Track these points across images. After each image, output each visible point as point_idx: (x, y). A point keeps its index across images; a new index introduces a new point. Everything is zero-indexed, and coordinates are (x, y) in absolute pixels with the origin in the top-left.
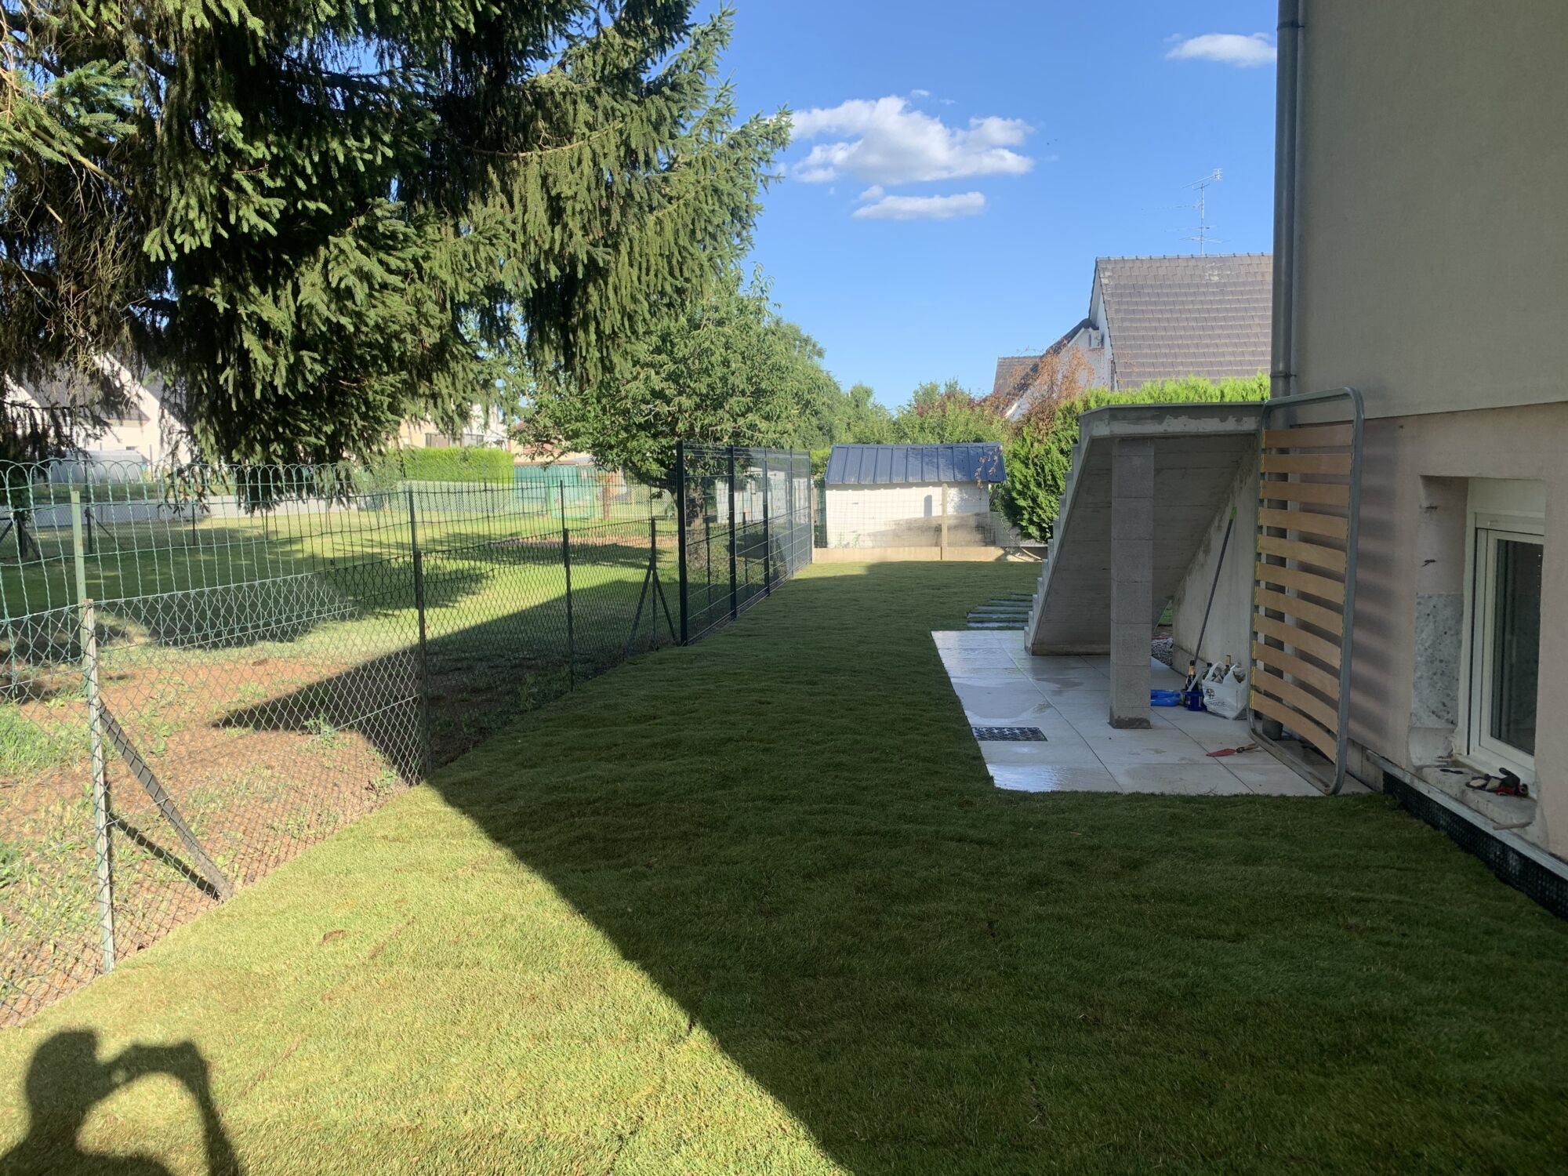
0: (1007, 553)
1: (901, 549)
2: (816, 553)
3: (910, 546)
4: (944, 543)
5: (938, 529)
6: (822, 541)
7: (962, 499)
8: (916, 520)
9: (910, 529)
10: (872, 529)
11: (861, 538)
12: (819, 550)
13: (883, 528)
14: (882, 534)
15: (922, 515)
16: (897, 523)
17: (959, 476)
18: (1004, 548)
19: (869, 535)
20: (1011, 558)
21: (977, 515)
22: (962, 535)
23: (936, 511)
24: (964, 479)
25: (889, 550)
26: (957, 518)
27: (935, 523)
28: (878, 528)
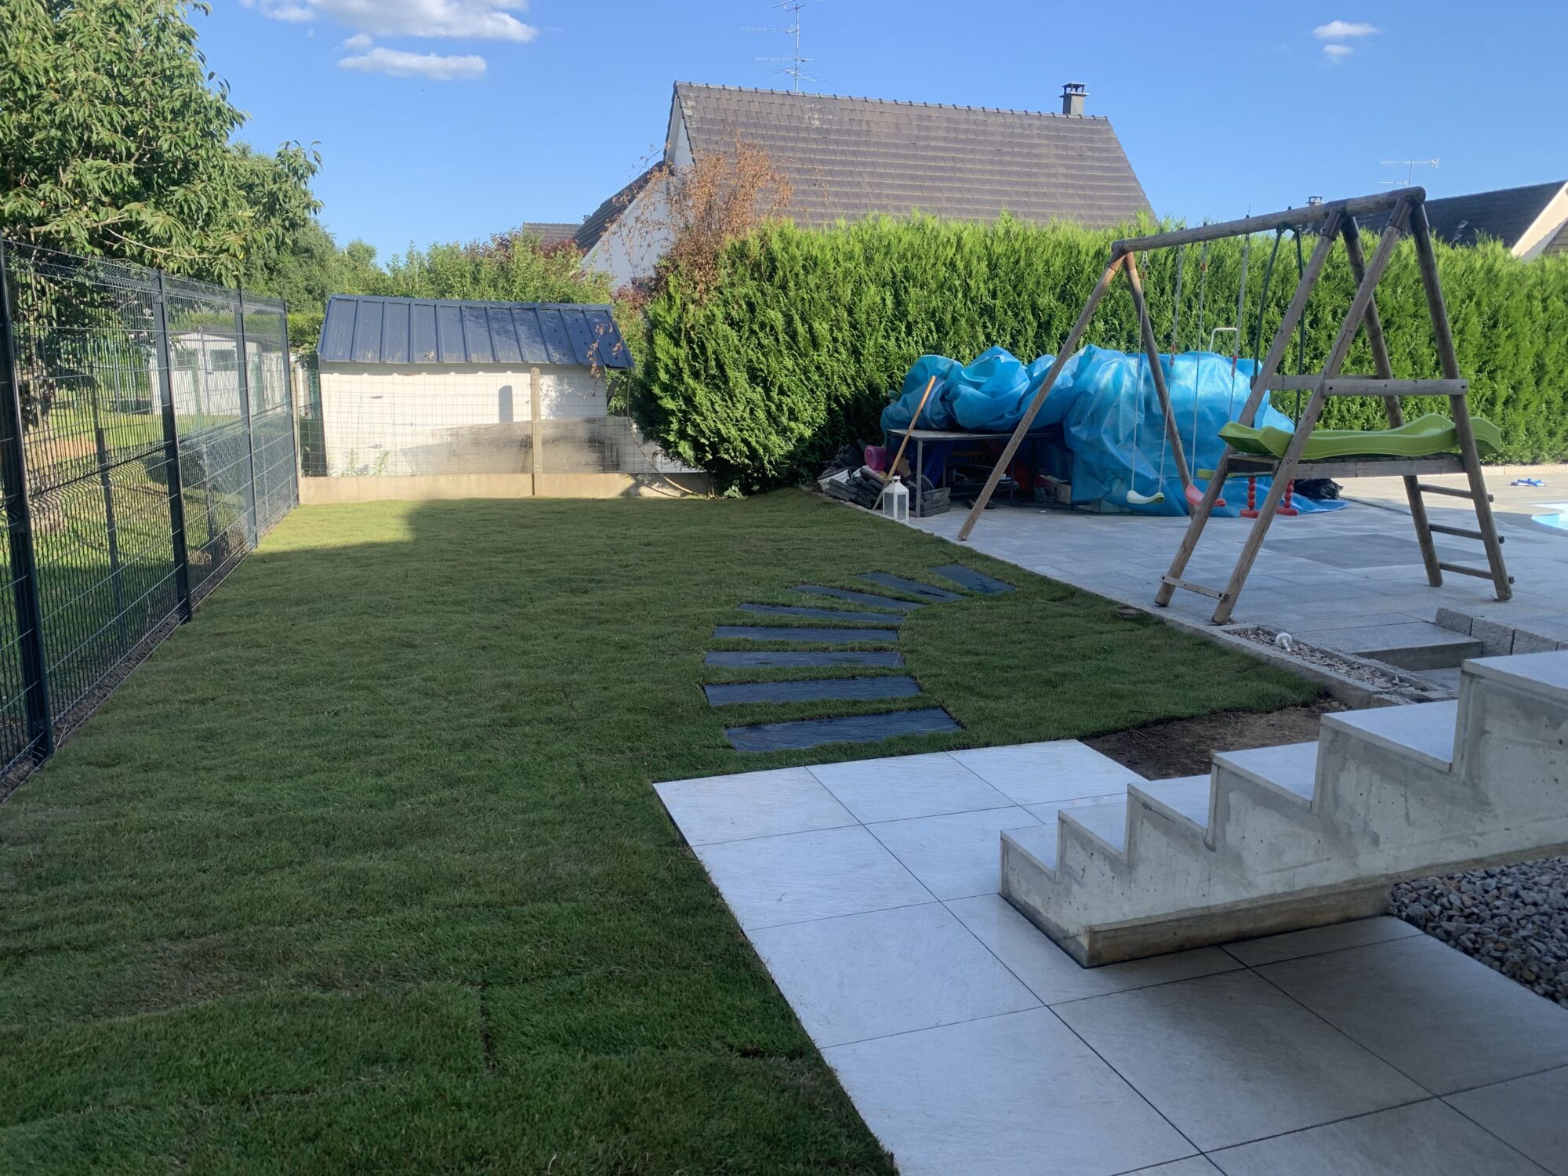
0: (638, 485)
1: (464, 478)
2: (308, 487)
3: (478, 472)
4: (538, 468)
5: (526, 444)
6: (316, 464)
7: (562, 394)
8: (488, 428)
9: (477, 443)
10: (409, 441)
11: (390, 458)
12: (312, 480)
13: (431, 441)
14: (427, 449)
15: (496, 420)
16: (455, 433)
17: (556, 356)
18: (634, 475)
19: (404, 452)
20: (646, 492)
21: (591, 421)
22: (566, 454)
23: (521, 413)
24: (566, 361)
25: (442, 479)
26: (556, 426)
27: (519, 434)
28: (420, 441)
